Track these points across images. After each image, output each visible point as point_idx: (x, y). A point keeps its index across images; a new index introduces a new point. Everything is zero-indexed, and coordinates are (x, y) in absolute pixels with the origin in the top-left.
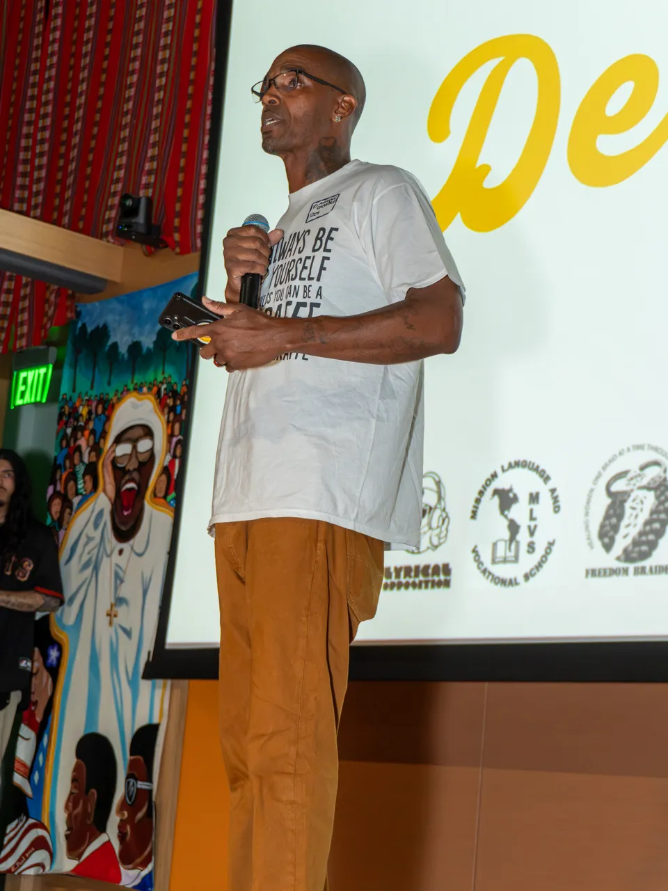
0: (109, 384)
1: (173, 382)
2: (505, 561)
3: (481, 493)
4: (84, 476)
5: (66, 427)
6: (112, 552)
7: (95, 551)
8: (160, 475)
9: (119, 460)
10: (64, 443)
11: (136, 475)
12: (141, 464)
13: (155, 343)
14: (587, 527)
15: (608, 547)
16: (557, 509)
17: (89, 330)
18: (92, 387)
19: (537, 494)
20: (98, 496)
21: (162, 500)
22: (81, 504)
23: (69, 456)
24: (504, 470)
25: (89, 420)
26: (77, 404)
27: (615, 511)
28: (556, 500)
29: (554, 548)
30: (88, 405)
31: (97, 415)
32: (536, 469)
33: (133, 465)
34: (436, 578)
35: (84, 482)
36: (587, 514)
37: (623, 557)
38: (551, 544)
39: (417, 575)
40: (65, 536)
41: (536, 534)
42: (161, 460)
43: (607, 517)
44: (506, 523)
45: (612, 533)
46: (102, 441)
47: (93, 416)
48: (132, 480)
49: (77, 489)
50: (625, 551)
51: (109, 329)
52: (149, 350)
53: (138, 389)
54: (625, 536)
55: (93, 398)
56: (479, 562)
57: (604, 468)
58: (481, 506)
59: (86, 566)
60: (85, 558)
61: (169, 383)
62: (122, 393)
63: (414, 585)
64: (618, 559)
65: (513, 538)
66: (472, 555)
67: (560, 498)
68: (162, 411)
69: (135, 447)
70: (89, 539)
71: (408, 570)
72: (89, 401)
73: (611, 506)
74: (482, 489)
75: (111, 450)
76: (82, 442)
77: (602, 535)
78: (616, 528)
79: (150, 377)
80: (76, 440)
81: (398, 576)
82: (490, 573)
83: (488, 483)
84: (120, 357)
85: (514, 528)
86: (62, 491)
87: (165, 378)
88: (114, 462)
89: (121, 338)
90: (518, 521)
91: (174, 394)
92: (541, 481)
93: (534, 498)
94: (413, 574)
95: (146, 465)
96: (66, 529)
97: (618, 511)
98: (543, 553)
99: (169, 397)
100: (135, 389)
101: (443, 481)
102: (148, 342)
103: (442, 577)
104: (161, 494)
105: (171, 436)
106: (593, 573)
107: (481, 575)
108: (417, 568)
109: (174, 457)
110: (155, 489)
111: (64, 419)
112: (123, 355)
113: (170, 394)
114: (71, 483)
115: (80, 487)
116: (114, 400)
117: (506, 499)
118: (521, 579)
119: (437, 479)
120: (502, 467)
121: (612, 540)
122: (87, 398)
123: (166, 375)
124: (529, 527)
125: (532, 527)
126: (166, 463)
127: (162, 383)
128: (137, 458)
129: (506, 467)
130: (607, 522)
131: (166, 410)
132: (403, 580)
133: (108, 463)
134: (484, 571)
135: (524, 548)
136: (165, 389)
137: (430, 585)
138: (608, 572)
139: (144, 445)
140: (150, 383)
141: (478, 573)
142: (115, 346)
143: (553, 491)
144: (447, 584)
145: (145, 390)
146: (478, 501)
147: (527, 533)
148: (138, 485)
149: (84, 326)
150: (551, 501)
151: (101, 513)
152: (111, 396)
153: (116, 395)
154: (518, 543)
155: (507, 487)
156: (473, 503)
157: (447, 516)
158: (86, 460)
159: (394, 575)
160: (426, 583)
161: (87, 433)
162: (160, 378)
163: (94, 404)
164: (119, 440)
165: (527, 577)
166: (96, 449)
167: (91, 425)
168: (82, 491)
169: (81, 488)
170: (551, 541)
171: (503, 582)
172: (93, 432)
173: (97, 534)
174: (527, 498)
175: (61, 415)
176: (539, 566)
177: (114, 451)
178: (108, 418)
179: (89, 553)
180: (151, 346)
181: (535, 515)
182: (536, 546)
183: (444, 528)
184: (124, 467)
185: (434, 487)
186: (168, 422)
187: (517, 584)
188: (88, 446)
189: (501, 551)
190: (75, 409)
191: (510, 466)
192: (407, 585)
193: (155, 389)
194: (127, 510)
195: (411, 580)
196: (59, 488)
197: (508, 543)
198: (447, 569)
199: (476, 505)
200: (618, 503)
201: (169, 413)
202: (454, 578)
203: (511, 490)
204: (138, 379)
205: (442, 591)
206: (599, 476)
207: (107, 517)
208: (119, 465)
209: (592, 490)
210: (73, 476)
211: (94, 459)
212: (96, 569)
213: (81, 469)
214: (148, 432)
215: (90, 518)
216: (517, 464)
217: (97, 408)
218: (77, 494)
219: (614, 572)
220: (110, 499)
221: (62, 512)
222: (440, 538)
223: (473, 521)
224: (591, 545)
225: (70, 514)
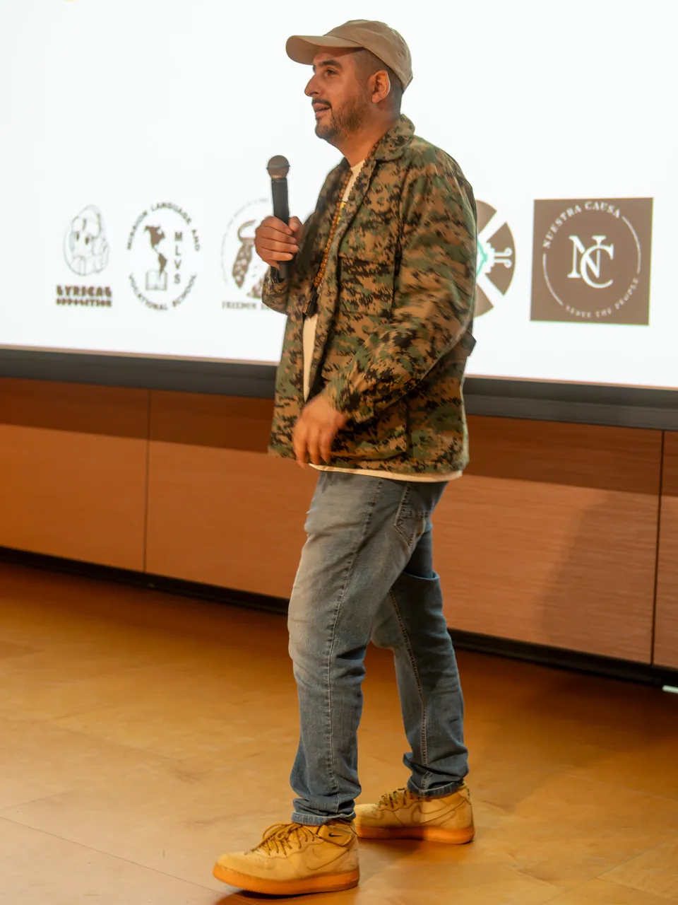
2: (156, 288)
3: (135, 228)
14: (222, 266)
15: (240, 284)
16: (197, 248)
19: (181, 234)
27: (245, 254)
28: (196, 239)
29: (196, 281)
32: (180, 211)
34: (100, 298)
36: (222, 254)
37: (252, 294)
38: (193, 278)
39: (84, 294)
41: (182, 266)
43: (239, 258)
44: (156, 257)
45: (242, 273)
50: (254, 289)
54: (254, 276)
56: (136, 289)
57: (236, 215)
63: (82, 302)
64: (248, 294)
65: (162, 270)
66: (130, 281)
67: (200, 238)
71: (76, 290)
73: (242, 249)
74: (136, 225)
77: (235, 274)
78: (245, 268)
81: (68, 293)
82: (144, 298)
83: (140, 219)
85: (163, 261)
90: (166, 256)
92: (184, 222)
93: (179, 237)
94: (80, 292)
97: (248, 254)
98: (187, 284)
101: (102, 213)
103: (105, 298)
106: (228, 305)
107: (137, 299)
108: (84, 288)
117: (156, 236)
118: (170, 305)
119: (97, 212)
120: (152, 208)
121: (243, 278)
124: (175, 262)
125: (178, 261)
130: (239, 263)
132: (73, 297)
134: (140, 296)
135: (171, 279)
137: (95, 303)
138: (240, 305)
141: (135, 297)
143: (194, 232)
144: (109, 303)
146: (132, 234)
147: (174, 266)
150: (192, 240)
154: (166, 274)
155: (155, 224)
157: (107, 245)
159: (65, 292)
160: (92, 301)
165: (175, 304)
170: (193, 274)
171: (155, 306)
174: (173, 236)
176: (184, 295)
181: (180, 251)
182: (182, 278)
183: (105, 255)
185: (96, 219)
187: (166, 309)
189: (153, 280)
191: (158, 207)
192: (76, 302)
195: (79, 298)
197: (158, 273)
198: (108, 292)
199: (131, 238)
200: (247, 247)
202: (114, 299)
203: (158, 228)
205: (105, 308)
206: (231, 223)
209: (226, 235)
216: (164, 205)
219: (245, 305)
222: (102, 264)
223: (128, 250)
224: (226, 280)
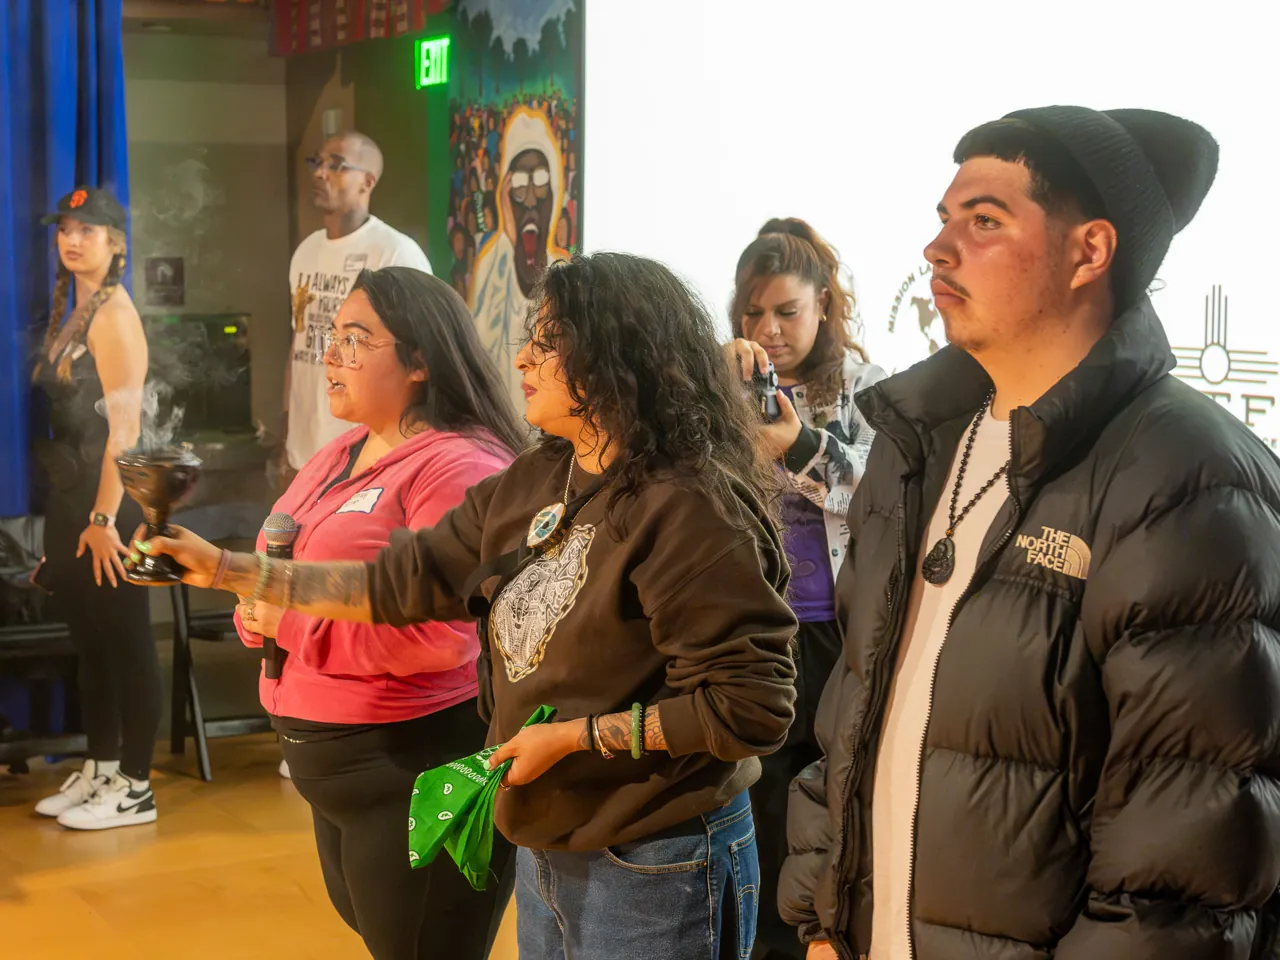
0: (498, 91)
1: (563, 97)
4: (484, 206)
5: (459, 144)
6: (520, 308)
7: (503, 304)
8: (560, 219)
9: (517, 193)
10: (459, 161)
11: (535, 214)
12: (539, 200)
13: (541, 43)
17: (471, 16)
18: (480, 94)
20: (499, 236)
21: (565, 251)
22: (484, 241)
23: (466, 181)
24: (922, 274)
25: (481, 136)
26: (468, 114)
30: (480, 117)
31: (489, 131)
33: (531, 202)
35: (484, 216)
40: (473, 280)
42: (560, 200)
46: (496, 165)
47: (485, 133)
48: (531, 221)
49: (477, 224)
51: (492, 16)
52: (534, 51)
53: (528, 103)
55: (483, 108)
58: (899, 316)
59: (494, 324)
60: (494, 313)
61: (559, 99)
62: (512, 105)
68: (556, 134)
69: (531, 179)
70: (496, 290)
72: (478, 110)
74: (899, 295)
75: (508, 178)
76: (477, 164)
79: (539, 89)
80: (471, 160)
83: (905, 287)
84: (506, 56)
86: (463, 223)
87: (554, 92)
88: (512, 193)
89: (505, 31)
91: (566, 115)
95: (545, 201)
96: (472, 273)
99: (562, 118)
100: (525, 102)
101: (855, 276)
102: (533, 42)
104: (563, 243)
105: (567, 169)
109: (573, 197)
110: (556, 236)
111: (457, 132)
112: (509, 55)
113: (561, 114)
114: (471, 216)
115: (481, 220)
116: (505, 115)
119: (849, 273)
120: (920, 269)
122: (476, 106)
123: (555, 88)
126: (565, 204)
127: (551, 97)
128: (534, 192)
129: (924, 270)
131: (559, 135)
133: (506, 195)
136: (556, 107)
139: (540, 177)
140: (540, 96)
142: (499, 40)
145: (535, 103)
148: (539, 228)
149: (464, 12)
151: (504, 257)
152: (501, 108)
153: (506, 106)
156: (890, 311)
157: (862, 324)
158: (483, 188)
161: (481, 152)
162: (549, 92)
163: (485, 116)
164: (515, 166)
166: (492, 174)
167: (484, 144)
168: (482, 226)
169: (483, 223)
172: (487, 152)
173: (502, 284)
175: (452, 124)
177: (510, 180)
178: (501, 137)
179: (497, 307)
180: (537, 47)
184: (522, 203)
186: (563, 150)
188: (483, 170)
190: (466, 122)
193: (545, 104)
194: (530, 258)
196: (460, 219)
199: (893, 314)
201: (562, 139)
204: (528, 89)
207: (511, 265)
208: (518, 200)
210: (472, 207)
211: (491, 188)
212: (506, 327)
213: (479, 198)
214: (543, 162)
215: (494, 261)
217: (488, 121)
218: (480, 230)
220: (511, 241)
221: (465, 252)
223: (890, 333)
225: (474, 255)
